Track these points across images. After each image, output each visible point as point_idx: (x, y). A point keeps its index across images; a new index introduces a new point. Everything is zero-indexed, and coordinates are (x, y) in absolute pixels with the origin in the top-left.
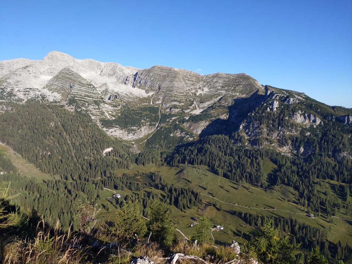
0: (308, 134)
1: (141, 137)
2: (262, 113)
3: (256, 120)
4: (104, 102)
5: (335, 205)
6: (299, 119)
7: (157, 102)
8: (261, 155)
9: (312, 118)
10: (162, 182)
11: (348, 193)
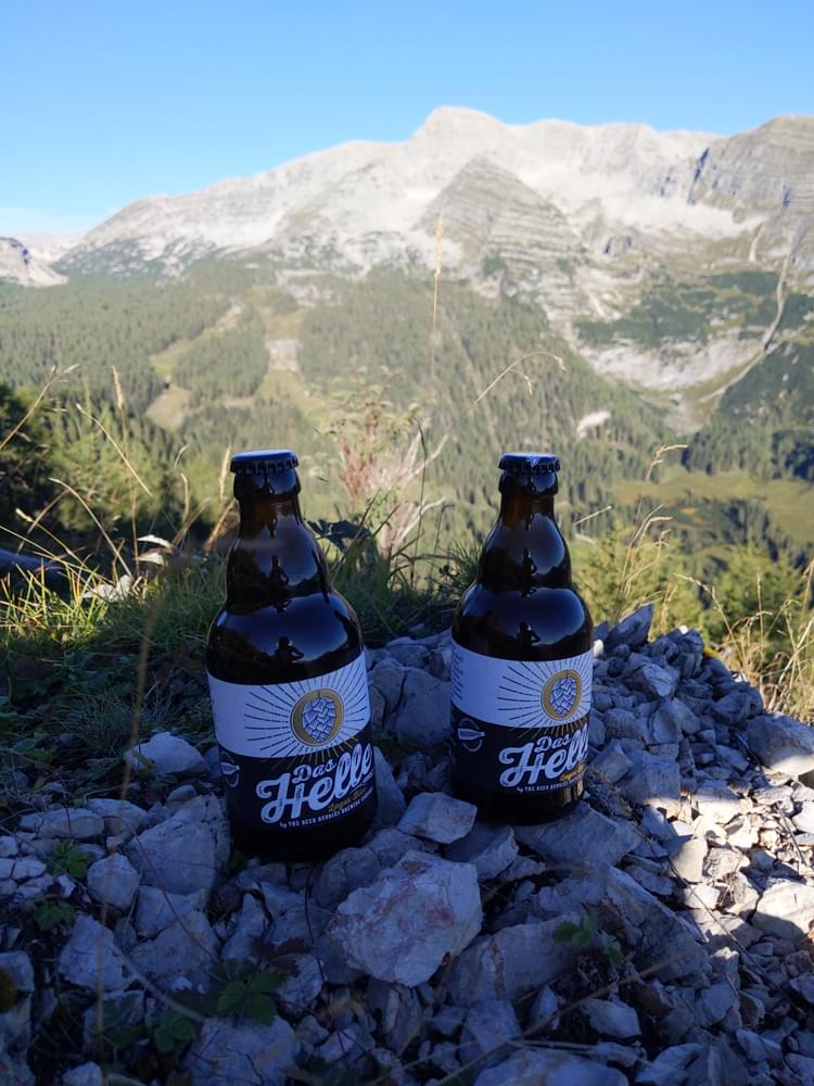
1: (705, 376)
4: (588, 261)
7: (775, 253)
10: (771, 532)
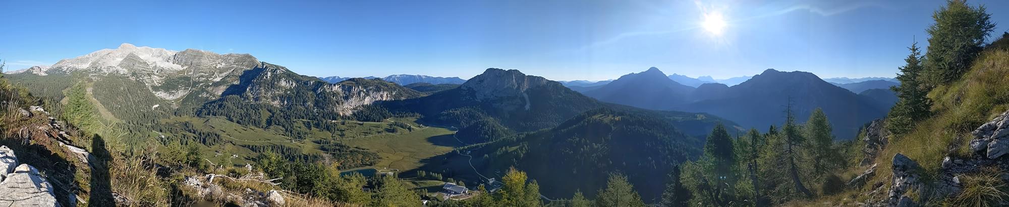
0: (289, 92)
1: (178, 97)
2: (261, 80)
3: (257, 84)
4: (154, 74)
5: (306, 133)
6: (283, 83)
7: (190, 73)
8: (261, 107)
9: (291, 83)
10: (194, 128)
11: (312, 126)
